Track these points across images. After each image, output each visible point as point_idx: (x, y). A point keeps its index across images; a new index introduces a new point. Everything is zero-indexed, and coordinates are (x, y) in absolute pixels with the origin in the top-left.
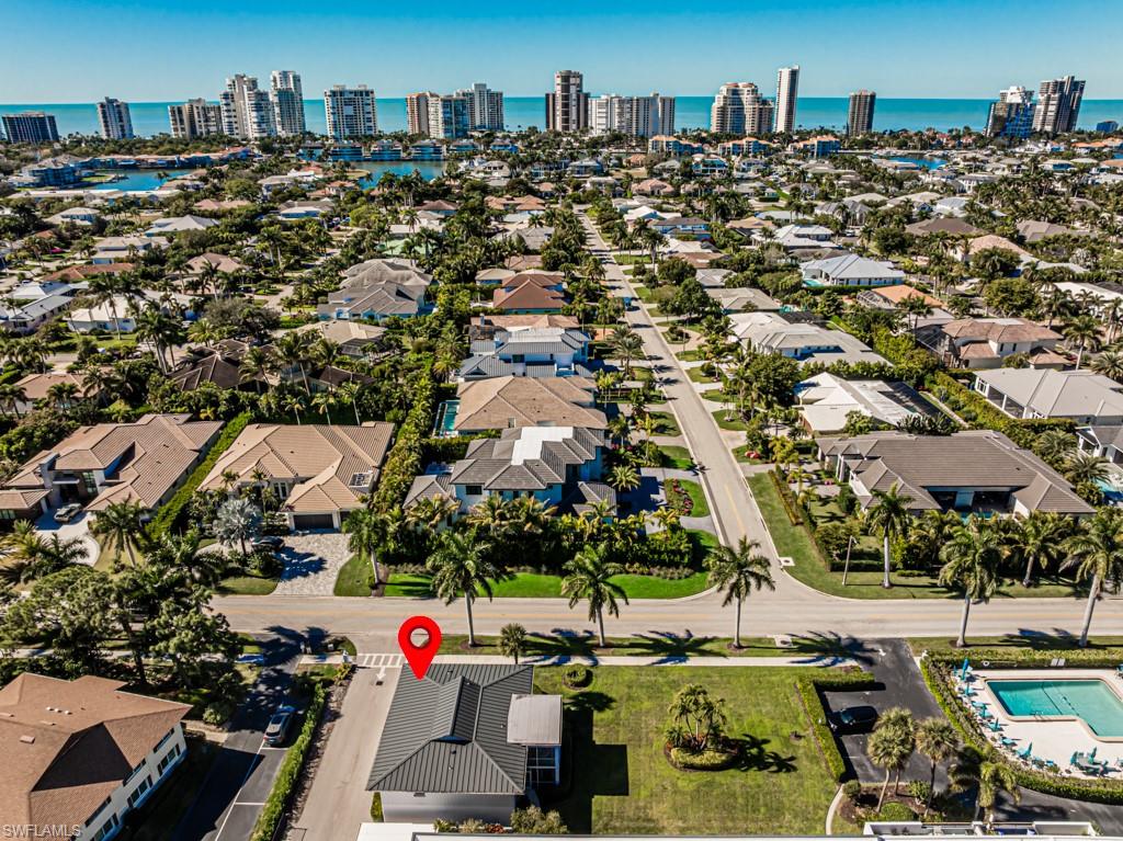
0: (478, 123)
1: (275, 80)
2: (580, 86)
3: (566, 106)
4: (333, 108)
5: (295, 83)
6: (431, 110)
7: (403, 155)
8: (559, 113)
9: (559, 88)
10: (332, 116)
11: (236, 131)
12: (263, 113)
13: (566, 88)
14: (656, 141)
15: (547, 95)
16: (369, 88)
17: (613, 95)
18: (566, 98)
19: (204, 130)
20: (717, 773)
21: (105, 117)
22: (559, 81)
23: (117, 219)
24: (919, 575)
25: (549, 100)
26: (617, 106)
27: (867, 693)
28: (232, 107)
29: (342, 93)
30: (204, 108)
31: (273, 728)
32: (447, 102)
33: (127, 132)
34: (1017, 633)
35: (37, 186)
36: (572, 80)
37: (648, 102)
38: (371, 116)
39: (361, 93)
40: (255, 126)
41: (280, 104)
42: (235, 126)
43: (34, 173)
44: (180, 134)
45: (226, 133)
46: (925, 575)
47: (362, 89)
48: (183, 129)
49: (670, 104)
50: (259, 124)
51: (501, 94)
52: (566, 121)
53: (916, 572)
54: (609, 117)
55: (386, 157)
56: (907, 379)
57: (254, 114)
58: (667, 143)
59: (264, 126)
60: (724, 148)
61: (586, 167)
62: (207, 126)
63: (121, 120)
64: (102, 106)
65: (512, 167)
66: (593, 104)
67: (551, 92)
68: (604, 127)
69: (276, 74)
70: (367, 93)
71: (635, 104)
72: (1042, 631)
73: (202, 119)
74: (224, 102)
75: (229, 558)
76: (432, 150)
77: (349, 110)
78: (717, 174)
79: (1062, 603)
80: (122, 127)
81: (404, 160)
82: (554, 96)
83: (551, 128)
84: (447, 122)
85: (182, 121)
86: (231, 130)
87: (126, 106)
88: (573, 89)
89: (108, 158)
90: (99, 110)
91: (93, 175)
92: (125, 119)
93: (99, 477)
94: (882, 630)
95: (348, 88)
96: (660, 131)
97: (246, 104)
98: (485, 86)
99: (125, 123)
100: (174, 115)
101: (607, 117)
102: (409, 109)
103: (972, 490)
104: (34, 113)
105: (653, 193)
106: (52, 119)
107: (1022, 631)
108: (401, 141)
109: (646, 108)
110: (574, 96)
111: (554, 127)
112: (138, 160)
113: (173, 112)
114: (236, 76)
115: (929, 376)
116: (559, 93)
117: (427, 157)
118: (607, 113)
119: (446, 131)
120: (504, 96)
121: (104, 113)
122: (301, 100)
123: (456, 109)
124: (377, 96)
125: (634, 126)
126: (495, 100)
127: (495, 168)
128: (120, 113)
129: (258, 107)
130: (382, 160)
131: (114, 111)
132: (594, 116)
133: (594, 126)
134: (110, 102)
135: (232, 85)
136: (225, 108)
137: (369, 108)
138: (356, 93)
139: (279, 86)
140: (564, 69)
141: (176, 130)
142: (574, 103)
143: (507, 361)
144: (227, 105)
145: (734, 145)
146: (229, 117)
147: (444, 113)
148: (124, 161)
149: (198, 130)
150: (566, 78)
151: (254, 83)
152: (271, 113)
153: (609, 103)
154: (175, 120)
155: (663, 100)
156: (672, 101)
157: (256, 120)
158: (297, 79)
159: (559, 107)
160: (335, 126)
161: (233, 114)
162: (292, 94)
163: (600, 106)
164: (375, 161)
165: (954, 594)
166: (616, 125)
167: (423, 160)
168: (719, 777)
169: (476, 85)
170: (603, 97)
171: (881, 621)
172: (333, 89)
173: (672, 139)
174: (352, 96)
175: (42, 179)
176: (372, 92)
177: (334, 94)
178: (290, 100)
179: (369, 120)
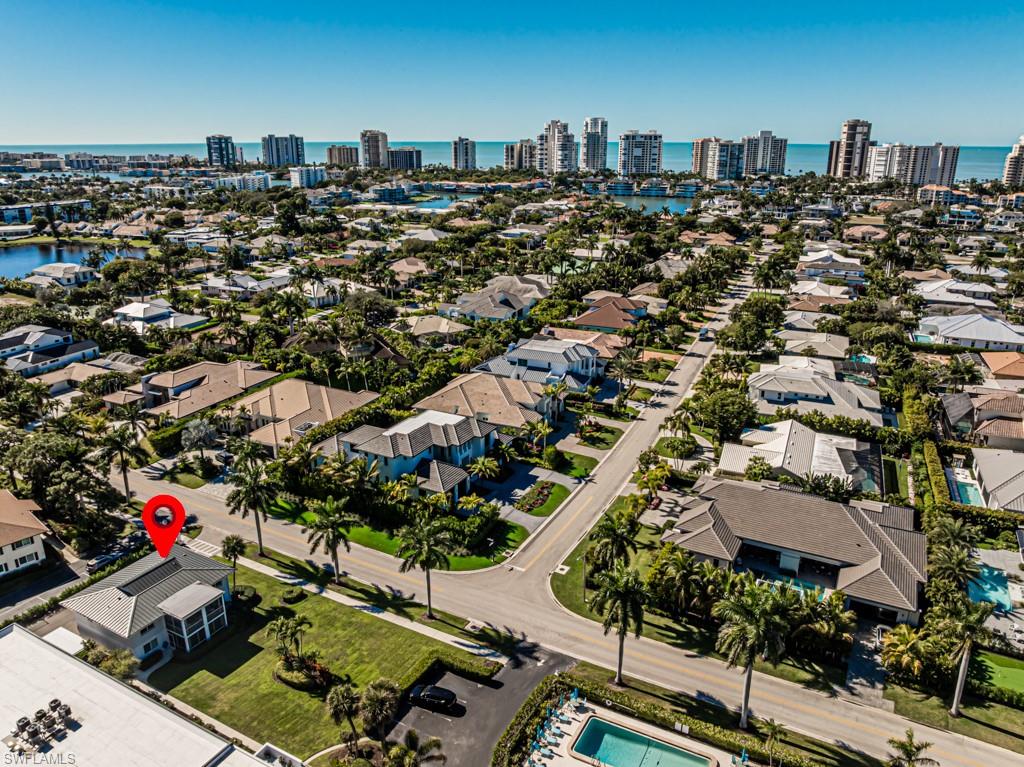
0: (759, 166)
1: (587, 125)
2: (867, 134)
3: (849, 153)
4: (625, 149)
5: (602, 128)
6: (711, 153)
7: (668, 191)
8: (841, 160)
9: (845, 136)
10: (623, 157)
11: (545, 166)
12: (566, 152)
13: (851, 136)
14: (926, 191)
15: (832, 143)
16: (658, 133)
17: (897, 144)
18: (850, 146)
19: (528, 165)
20: (293, 690)
21: (456, 152)
22: (845, 129)
23: (391, 227)
24: (662, 615)
25: (833, 147)
26: (898, 154)
27: (480, 686)
28: (545, 147)
29: (634, 137)
30: (530, 147)
31: (93, 562)
32: (724, 147)
33: (469, 164)
34: (694, 694)
35: (376, 201)
36: (859, 129)
37: (928, 152)
38: (656, 157)
39: (651, 137)
40: (559, 163)
41: (587, 146)
42: (545, 161)
43: (376, 191)
44: (510, 166)
45: (538, 168)
46: (667, 616)
47: (652, 133)
48: (512, 163)
49: (953, 154)
50: (562, 161)
51: (786, 141)
52: (847, 167)
53: (659, 611)
54: (888, 165)
55: (653, 193)
56: (889, 442)
57: (560, 153)
58: (938, 193)
59: (566, 163)
60: (1005, 200)
61: (821, 211)
62: (531, 161)
63: (467, 155)
64: (455, 143)
65: (745, 206)
66: (873, 152)
67: (836, 139)
68: (881, 175)
69: (588, 120)
70: (656, 137)
71: (913, 152)
72: (723, 701)
73: (528, 156)
74: (539, 142)
75: (192, 461)
76: (694, 189)
77: (638, 152)
78: (965, 225)
79: (787, 687)
80: (467, 160)
81: (669, 197)
82: (839, 143)
83: (832, 174)
84: (722, 164)
85: (512, 157)
86: (541, 166)
87: (473, 144)
88: (859, 138)
89: (438, 183)
90: (453, 146)
91: (418, 195)
92: (469, 154)
93: (171, 393)
94: (568, 647)
95: (641, 133)
96: (938, 181)
97: (555, 144)
98: (770, 132)
99: (470, 158)
100: (507, 152)
101: (885, 165)
102: (694, 152)
103: (798, 555)
104: (408, 148)
105: (864, 238)
106: (419, 153)
107: (700, 694)
108: (668, 180)
109: (925, 157)
110: (859, 145)
111: (835, 173)
112: (458, 186)
113: (507, 149)
114: (553, 122)
115: (917, 445)
116: (844, 141)
117: (689, 194)
118: (886, 161)
119: (720, 172)
120: (788, 143)
121: (456, 149)
122: (606, 142)
123: (731, 154)
124: (665, 140)
125: (909, 174)
126: (779, 146)
127: (730, 207)
128: (467, 148)
129: (564, 147)
130: (649, 196)
131: (464, 148)
132: (872, 163)
133: (871, 173)
134: (461, 140)
135: (547, 129)
136: (539, 147)
137: (656, 151)
138: (646, 137)
139: (589, 130)
140: (853, 117)
141: (507, 163)
142: (858, 151)
143: (513, 363)
144: (541, 144)
145: (1018, 197)
146: (542, 154)
147: (720, 156)
148: (448, 185)
149: (524, 164)
150: (853, 127)
151: (565, 127)
152: (573, 153)
153: (889, 152)
154: (507, 156)
155: (946, 150)
156: (956, 151)
157: (560, 158)
158: (604, 125)
159: (842, 154)
160: (625, 165)
161: (545, 152)
162: (599, 137)
163: (880, 154)
164: (643, 196)
165: (679, 641)
166: (895, 172)
167: (685, 197)
168: (292, 694)
169: (762, 132)
170: (885, 145)
171: (576, 639)
172: (627, 133)
173: (944, 188)
174: (643, 140)
175: (381, 196)
176: (660, 137)
177: (627, 137)
178: (596, 143)
179: (654, 161)
